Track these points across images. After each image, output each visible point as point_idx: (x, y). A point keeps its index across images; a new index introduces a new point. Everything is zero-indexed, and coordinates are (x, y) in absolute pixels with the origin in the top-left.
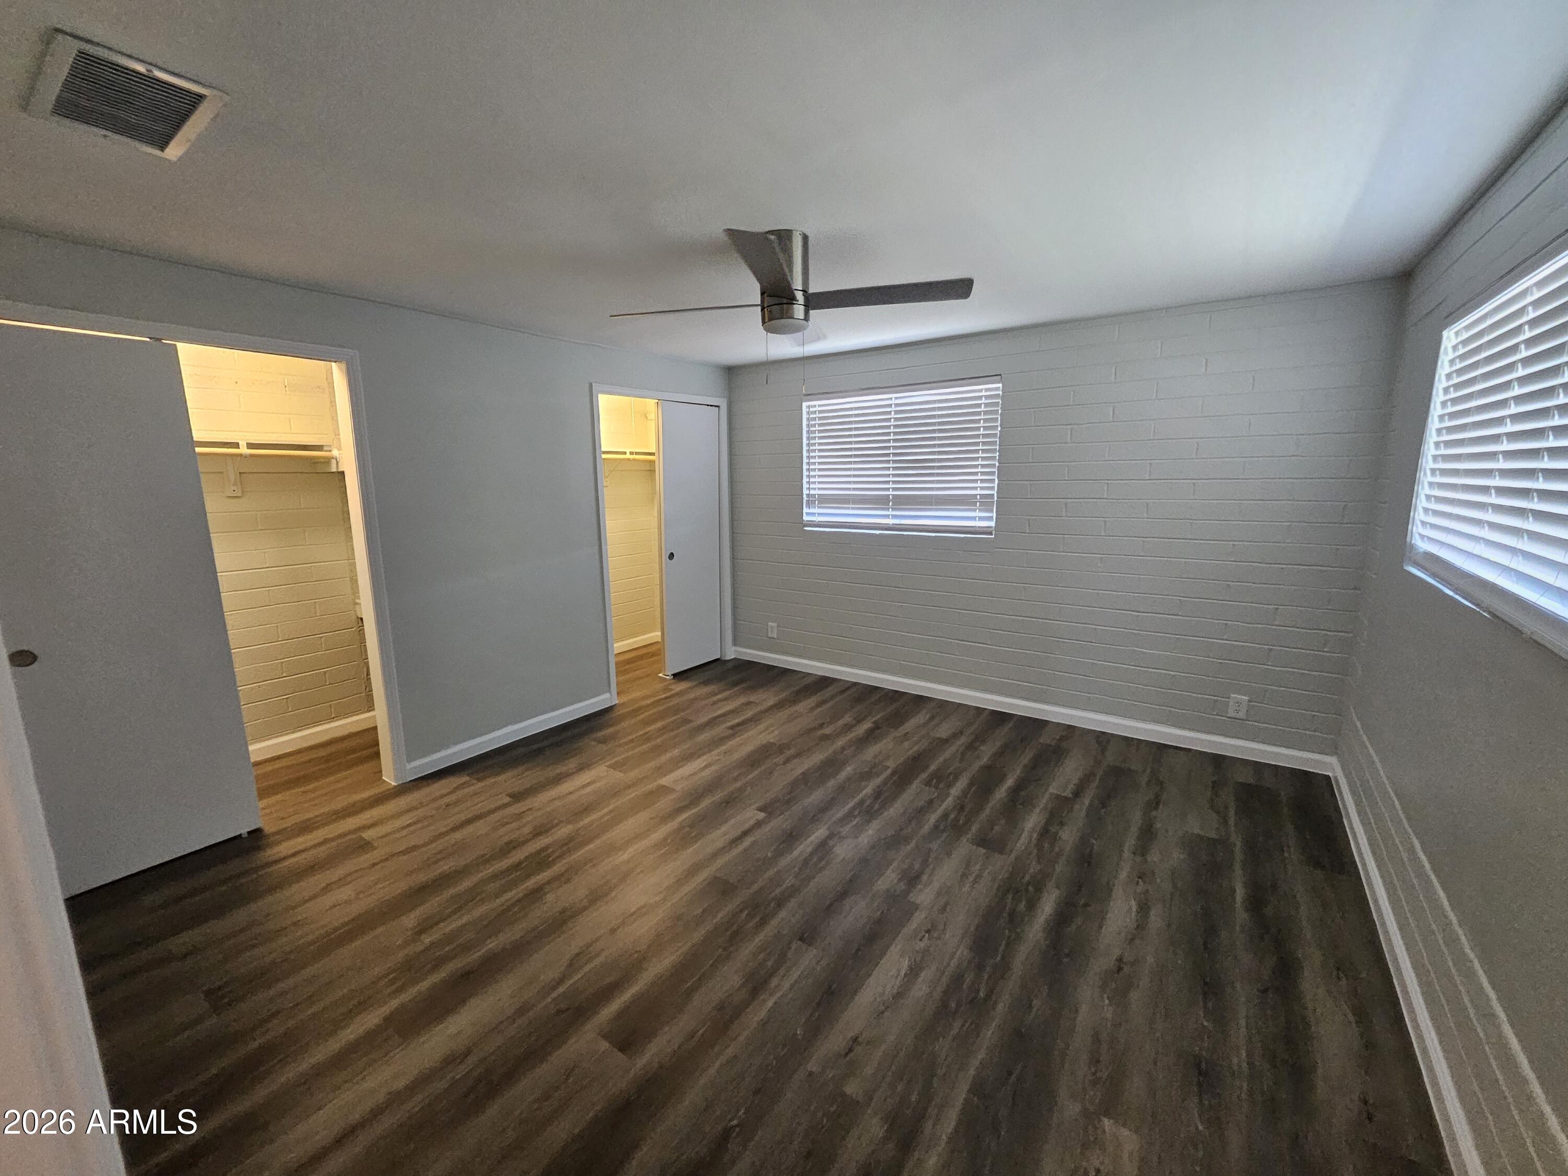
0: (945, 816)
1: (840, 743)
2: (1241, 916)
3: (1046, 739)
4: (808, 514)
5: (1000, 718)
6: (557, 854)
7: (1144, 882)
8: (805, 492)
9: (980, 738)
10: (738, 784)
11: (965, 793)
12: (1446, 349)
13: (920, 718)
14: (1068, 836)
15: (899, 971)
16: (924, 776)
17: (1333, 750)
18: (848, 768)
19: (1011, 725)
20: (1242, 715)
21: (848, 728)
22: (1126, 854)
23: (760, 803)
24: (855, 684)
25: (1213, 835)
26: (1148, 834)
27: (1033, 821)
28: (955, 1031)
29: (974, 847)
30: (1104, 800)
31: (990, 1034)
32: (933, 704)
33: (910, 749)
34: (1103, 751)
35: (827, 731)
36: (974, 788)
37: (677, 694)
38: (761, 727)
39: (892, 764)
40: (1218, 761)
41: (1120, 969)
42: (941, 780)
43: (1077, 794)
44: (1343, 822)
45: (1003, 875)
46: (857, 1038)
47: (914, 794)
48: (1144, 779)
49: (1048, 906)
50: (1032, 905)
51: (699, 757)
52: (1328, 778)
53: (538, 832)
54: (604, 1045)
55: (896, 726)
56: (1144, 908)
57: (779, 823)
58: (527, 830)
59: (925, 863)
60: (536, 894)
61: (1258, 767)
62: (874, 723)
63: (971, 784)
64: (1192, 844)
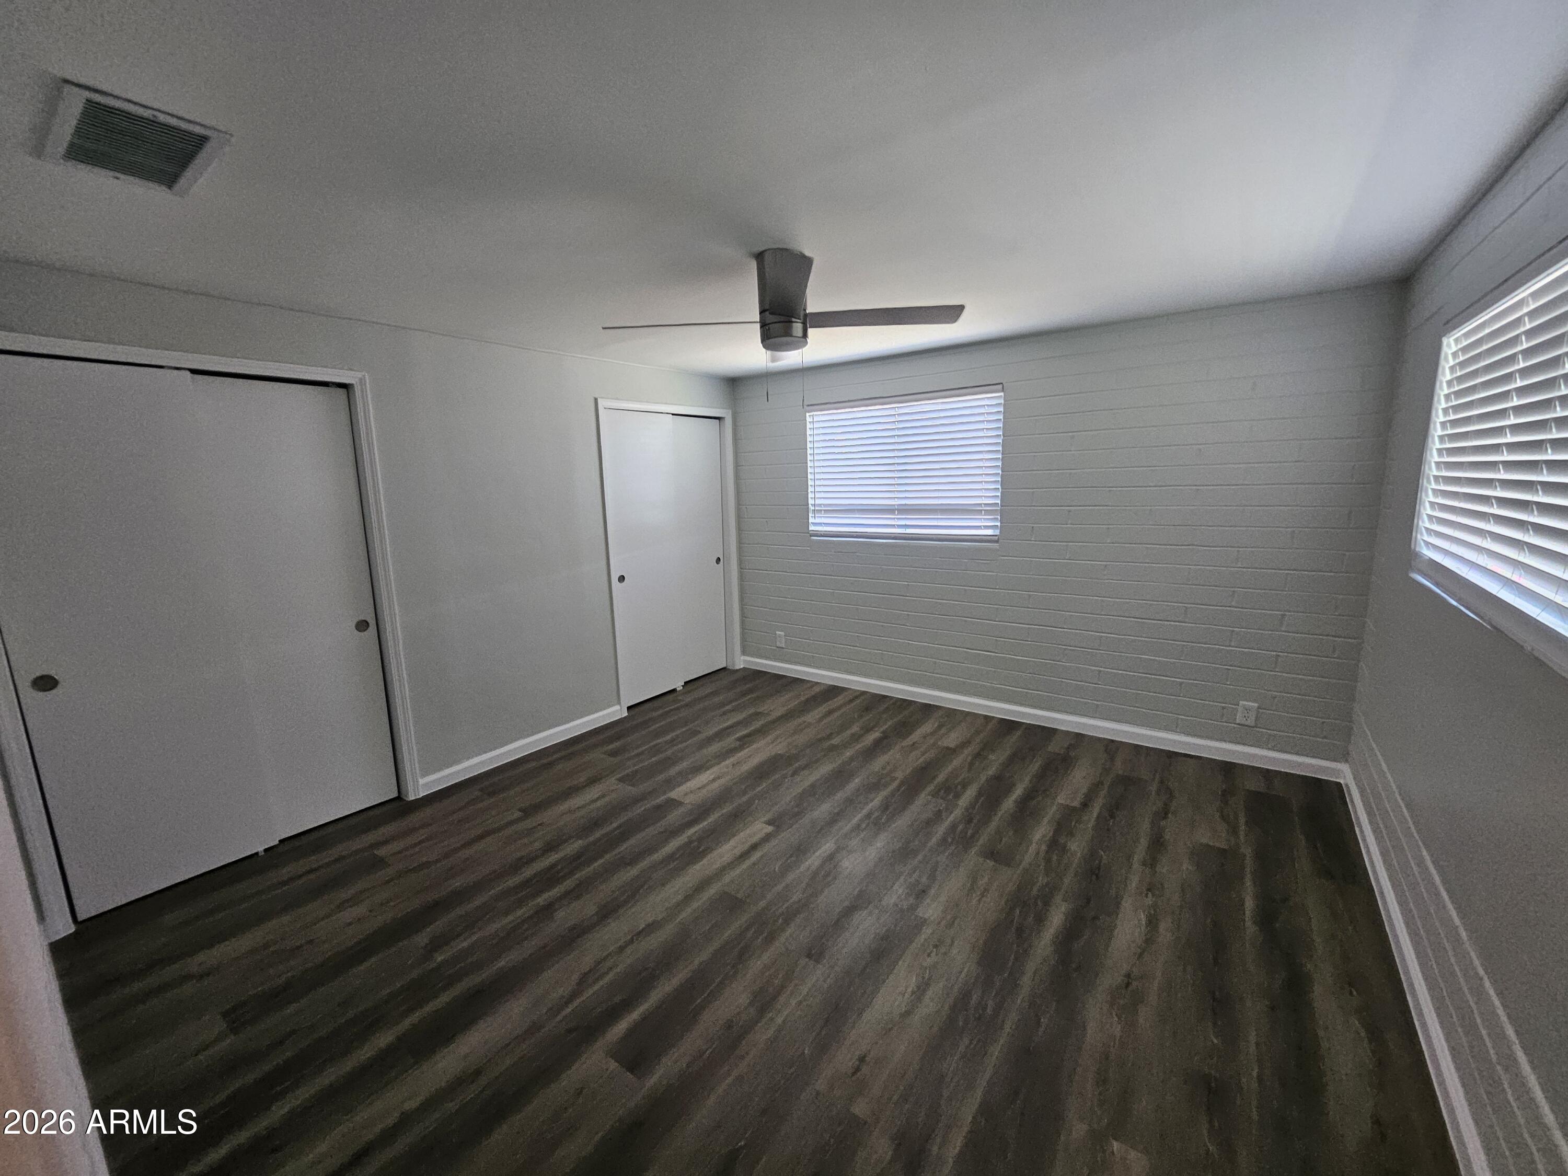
0: (953, 827)
1: (848, 753)
2: (1250, 928)
3: (1054, 747)
4: (814, 524)
5: (1008, 726)
6: (566, 870)
7: (1153, 895)
8: (811, 502)
9: (987, 747)
10: (745, 799)
11: (972, 805)
12: (1446, 355)
13: (927, 728)
14: (1077, 847)
15: (907, 988)
16: (931, 788)
17: (1344, 757)
18: (857, 781)
19: (1019, 733)
20: (1251, 721)
21: (856, 738)
22: (1136, 866)
23: (768, 816)
24: (864, 693)
25: (1223, 846)
26: (1158, 844)
27: (1041, 832)
28: (962, 1048)
29: (981, 860)
30: (1112, 810)
31: (996, 1051)
32: (940, 713)
33: (916, 759)
34: (1112, 759)
35: (836, 741)
36: (982, 798)
37: (687, 705)
38: (769, 738)
39: (900, 775)
40: (1228, 769)
41: (1128, 985)
42: (950, 790)
43: (1085, 805)
44: (1355, 832)
45: (1011, 887)
46: (865, 1057)
47: (922, 804)
48: (1153, 788)
49: (1057, 918)
50: (1040, 920)
51: (708, 769)
52: (1339, 784)
53: (550, 847)
54: (613, 1065)
55: (905, 737)
56: (1152, 922)
57: (789, 836)
58: (537, 845)
59: (932, 877)
60: (548, 910)
61: (1267, 774)
62: (883, 732)
63: (980, 794)
64: (1200, 854)
